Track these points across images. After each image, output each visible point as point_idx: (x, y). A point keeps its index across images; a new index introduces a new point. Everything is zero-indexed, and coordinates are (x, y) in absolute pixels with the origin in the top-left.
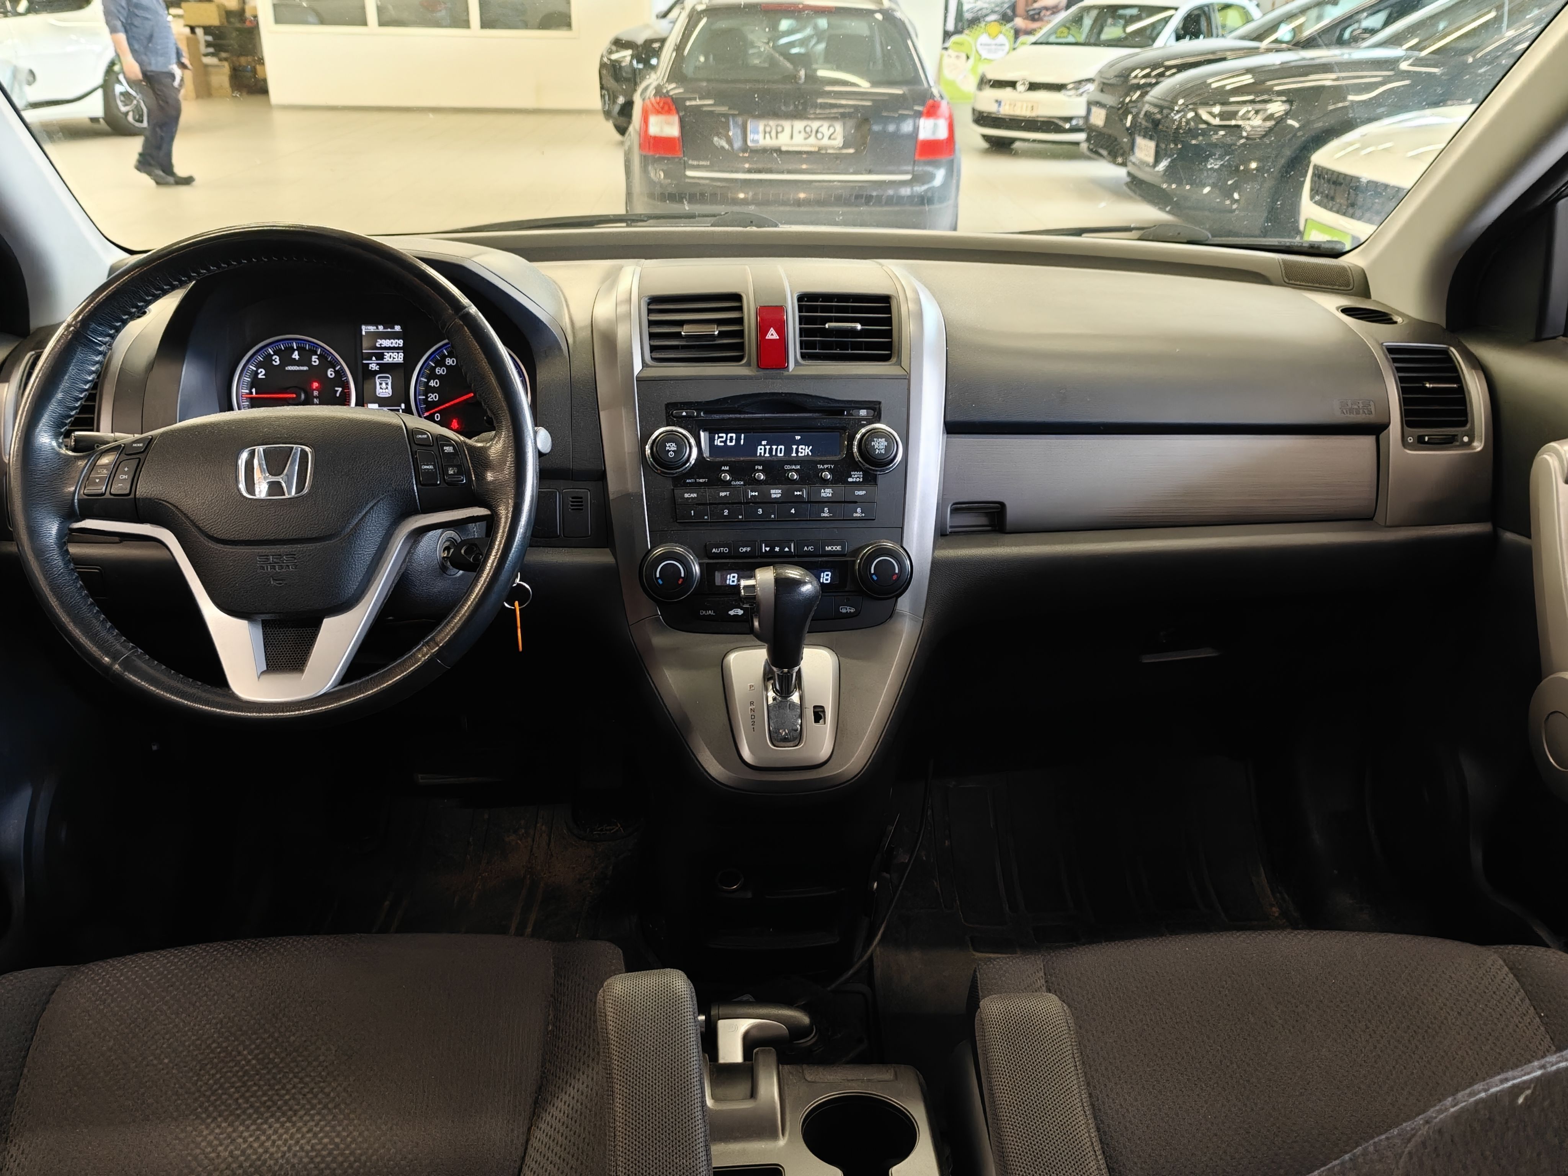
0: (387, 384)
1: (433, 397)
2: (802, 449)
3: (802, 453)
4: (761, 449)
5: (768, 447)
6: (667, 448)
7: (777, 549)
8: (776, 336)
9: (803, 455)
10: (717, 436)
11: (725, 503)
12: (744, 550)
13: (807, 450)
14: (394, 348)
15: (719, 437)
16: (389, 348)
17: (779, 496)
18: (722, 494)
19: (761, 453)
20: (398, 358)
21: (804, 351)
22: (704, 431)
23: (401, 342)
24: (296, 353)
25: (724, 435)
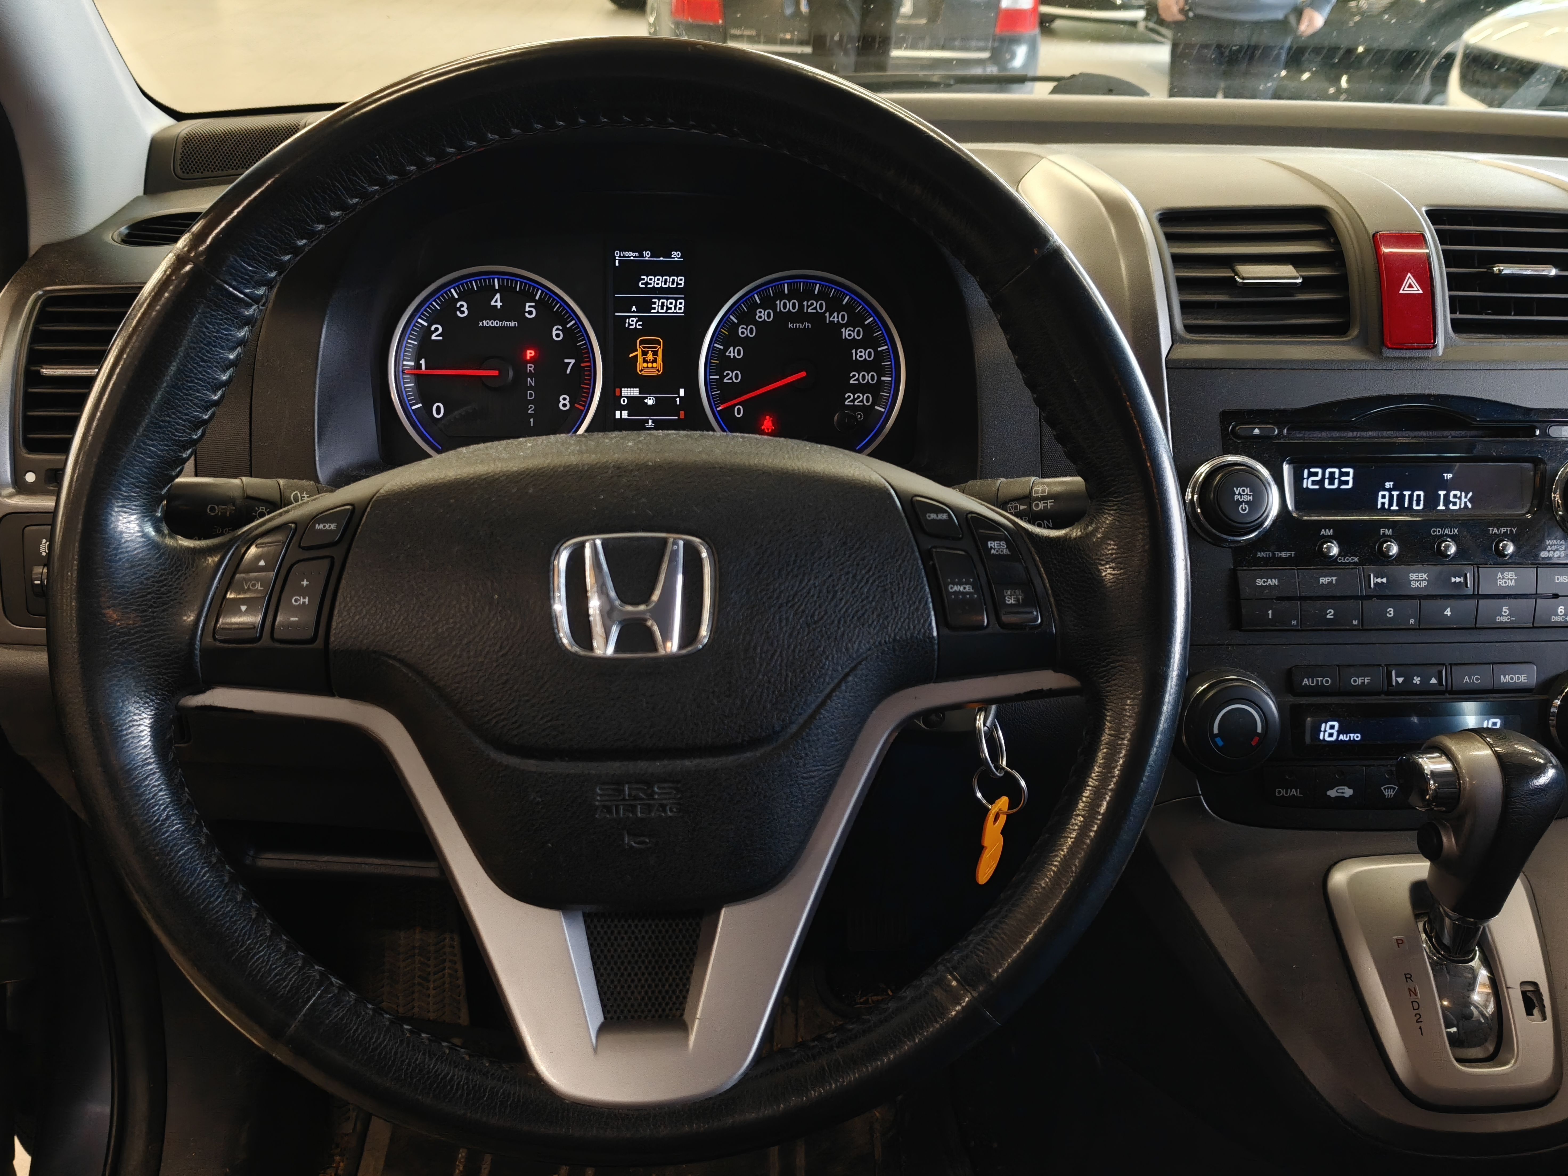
0: (655, 353)
1: (733, 376)
2: (1455, 496)
3: (1455, 504)
4: (1384, 497)
5: (1395, 493)
6: (1236, 497)
7: (1417, 680)
8: (1417, 290)
9: (1457, 507)
10: (1306, 471)
11: (1329, 598)
12: (1359, 681)
13: (1464, 500)
14: (669, 291)
15: (1311, 474)
16: (661, 291)
17: (1424, 584)
18: (1324, 580)
19: (1383, 504)
20: (677, 308)
21: (1458, 316)
22: (1289, 463)
23: (681, 280)
24: (498, 296)
25: (1320, 471)
